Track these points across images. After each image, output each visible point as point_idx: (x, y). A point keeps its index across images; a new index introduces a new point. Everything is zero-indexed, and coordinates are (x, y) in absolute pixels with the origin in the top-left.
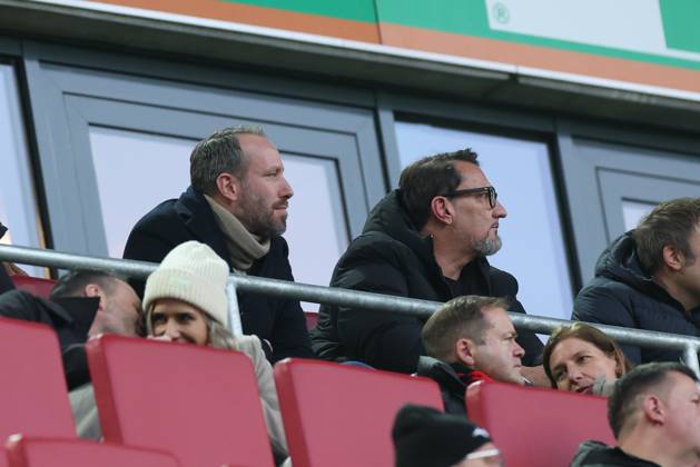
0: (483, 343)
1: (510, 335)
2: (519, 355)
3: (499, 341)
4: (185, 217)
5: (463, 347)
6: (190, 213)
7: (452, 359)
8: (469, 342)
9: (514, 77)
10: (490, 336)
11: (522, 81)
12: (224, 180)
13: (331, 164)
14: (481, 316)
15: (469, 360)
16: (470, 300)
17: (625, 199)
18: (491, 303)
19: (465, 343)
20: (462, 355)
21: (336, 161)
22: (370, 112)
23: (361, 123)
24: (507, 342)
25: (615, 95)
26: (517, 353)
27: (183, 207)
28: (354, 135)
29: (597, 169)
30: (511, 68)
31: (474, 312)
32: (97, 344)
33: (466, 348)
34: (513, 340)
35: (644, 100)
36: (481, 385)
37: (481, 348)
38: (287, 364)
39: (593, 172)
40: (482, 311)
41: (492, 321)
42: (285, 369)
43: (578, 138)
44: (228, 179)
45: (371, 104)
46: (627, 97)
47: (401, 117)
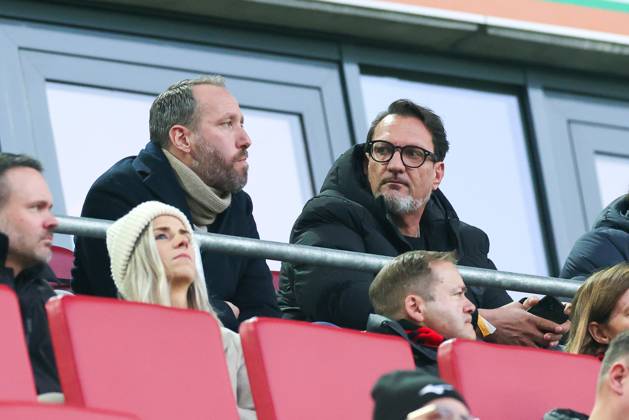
0: (432, 299)
1: (460, 290)
2: (470, 311)
3: (448, 297)
4: (143, 174)
5: (412, 303)
6: (148, 170)
7: (401, 316)
8: (417, 298)
9: (483, 28)
10: (438, 291)
11: (491, 31)
12: (177, 132)
13: (296, 119)
14: (429, 270)
15: (419, 317)
16: (417, 255)
17: (598, 153)
18: (440, 257)
19: (413, 299)
20: (411, 311)
21: (301, 116)
22: (335, 65)
23: (326, 76)
24: (457, 297)
25: (586, 46)
26: (468, 309)
27: (141, 163)
28: (318, 89)
29: (570, 122)
30: (480, 19)
31: (421, 268)
32: (57, 304)
33: (415, 305)
34: (463, 295)
35: (617, 50)
36: (453, 344)
37: (431, 304)
38: (255, 324)
39: (564, 125)
40: (430, 265)
41: (440, 276)
42: (251, 328)
43: (549, 90)
44: (181, 130)
45: (336, 57)
46: (600, 47)
47: (367, 70)
